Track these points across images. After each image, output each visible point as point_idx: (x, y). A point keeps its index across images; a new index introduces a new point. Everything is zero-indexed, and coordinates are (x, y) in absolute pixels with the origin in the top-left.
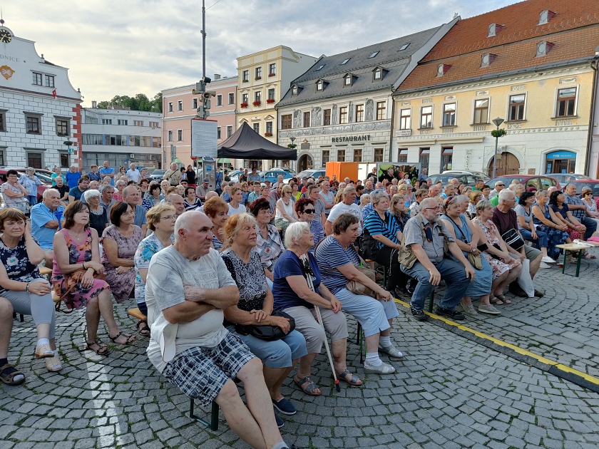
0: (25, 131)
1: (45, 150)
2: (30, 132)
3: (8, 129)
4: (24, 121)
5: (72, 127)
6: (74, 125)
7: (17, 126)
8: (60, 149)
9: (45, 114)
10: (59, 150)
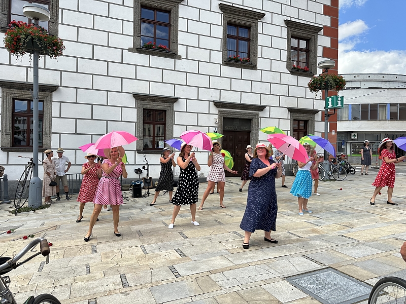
0: (218, 57)
1: (261, 108)
2: (231, 61)
3: (181, 51)
4: (219, 32)
5: (320, 51)
6: (325, 49)
7: (205, 42)
8: (294, 106)
9: (268, 17)
10: (291, 110)
